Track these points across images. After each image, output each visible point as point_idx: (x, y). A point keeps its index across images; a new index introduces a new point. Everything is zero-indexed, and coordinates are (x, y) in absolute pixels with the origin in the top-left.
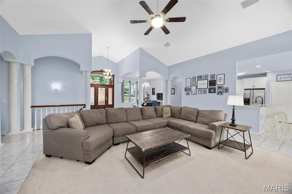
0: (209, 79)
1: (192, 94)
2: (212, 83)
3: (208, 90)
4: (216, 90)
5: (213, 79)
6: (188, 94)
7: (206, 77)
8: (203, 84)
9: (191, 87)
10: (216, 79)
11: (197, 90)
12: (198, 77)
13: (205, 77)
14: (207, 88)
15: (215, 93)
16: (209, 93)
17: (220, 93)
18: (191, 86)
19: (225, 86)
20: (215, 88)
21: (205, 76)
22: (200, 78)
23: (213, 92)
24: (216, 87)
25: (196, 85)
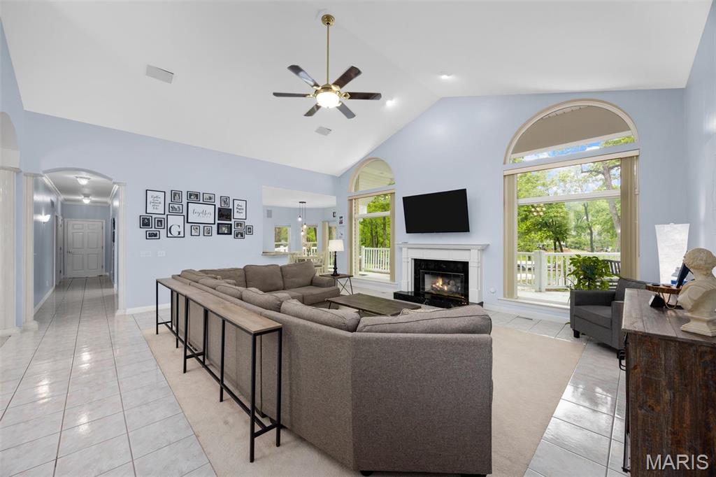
0: (218, 206)
1: (169, 235)
2: (224, 214)
3: (215, 227)
4: (233, 230)
5: (226, 207)
6: (153, 235)
7: (210, 198)
8: (204, 213)
9: (165, 216)
10: (231, 207)
11: (188, 226)
12: (190, 195)
13: (208, 197)
14: (214, 224)
15: (231, 234)
16: (218, 233)
17: (239, 236)
18: (167, 213)
19: (247, 223)
20: (231, 224)
21: (206, 196)
22: (194, 197)
23: (226, 232)
24: (232, 222)
25: (185, 213)
